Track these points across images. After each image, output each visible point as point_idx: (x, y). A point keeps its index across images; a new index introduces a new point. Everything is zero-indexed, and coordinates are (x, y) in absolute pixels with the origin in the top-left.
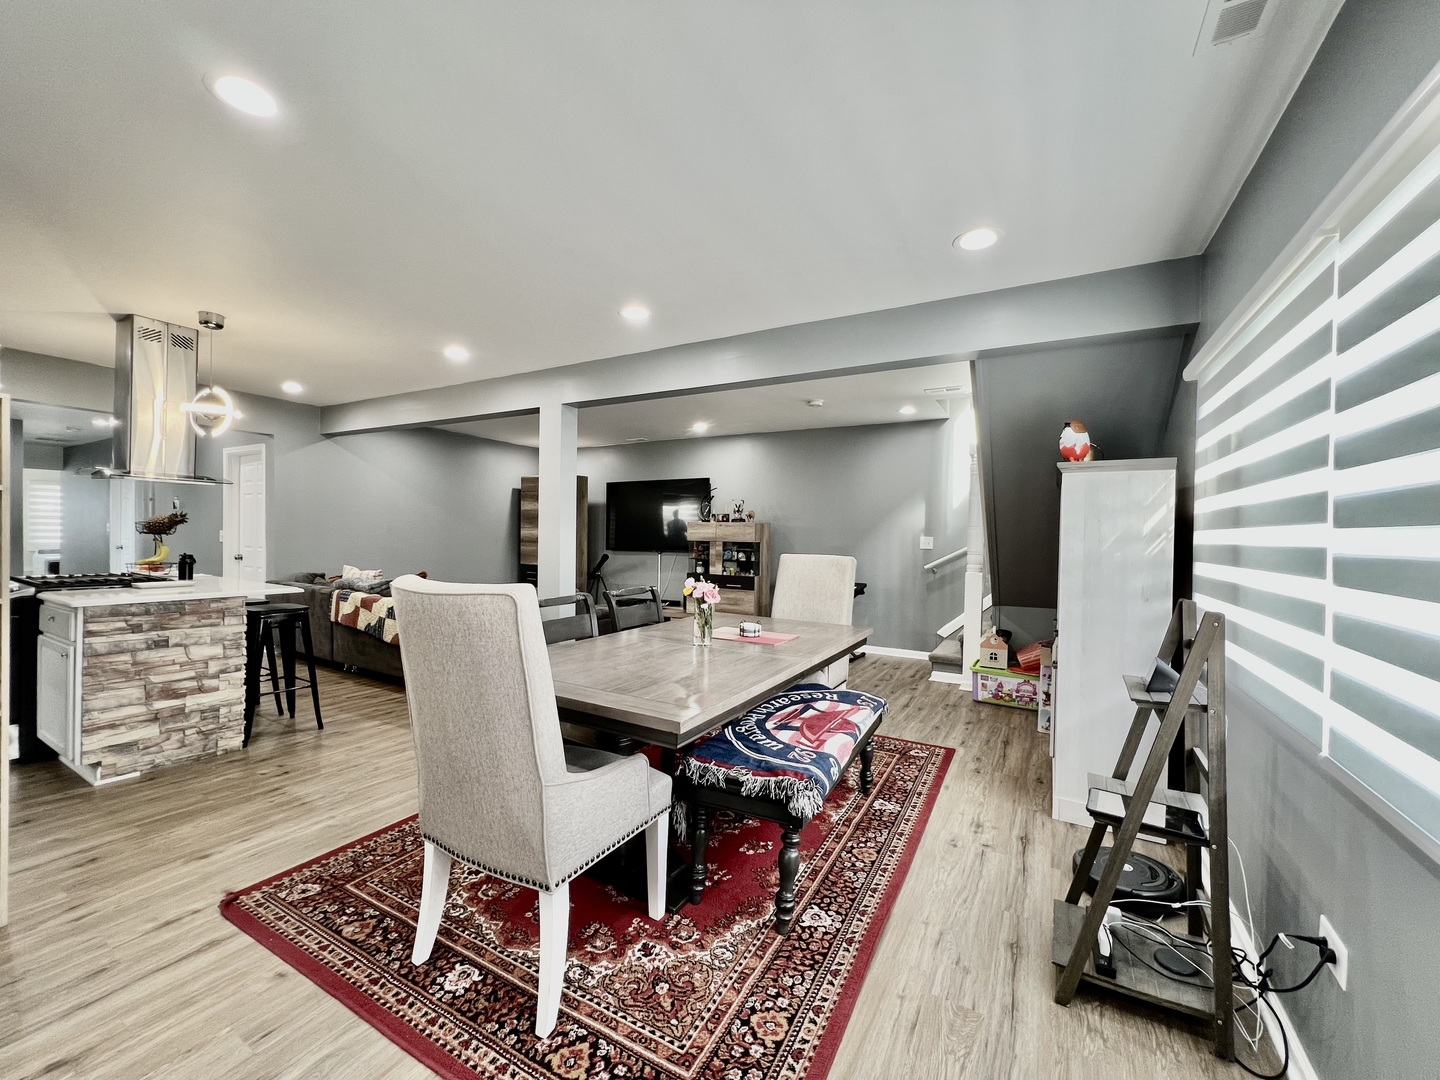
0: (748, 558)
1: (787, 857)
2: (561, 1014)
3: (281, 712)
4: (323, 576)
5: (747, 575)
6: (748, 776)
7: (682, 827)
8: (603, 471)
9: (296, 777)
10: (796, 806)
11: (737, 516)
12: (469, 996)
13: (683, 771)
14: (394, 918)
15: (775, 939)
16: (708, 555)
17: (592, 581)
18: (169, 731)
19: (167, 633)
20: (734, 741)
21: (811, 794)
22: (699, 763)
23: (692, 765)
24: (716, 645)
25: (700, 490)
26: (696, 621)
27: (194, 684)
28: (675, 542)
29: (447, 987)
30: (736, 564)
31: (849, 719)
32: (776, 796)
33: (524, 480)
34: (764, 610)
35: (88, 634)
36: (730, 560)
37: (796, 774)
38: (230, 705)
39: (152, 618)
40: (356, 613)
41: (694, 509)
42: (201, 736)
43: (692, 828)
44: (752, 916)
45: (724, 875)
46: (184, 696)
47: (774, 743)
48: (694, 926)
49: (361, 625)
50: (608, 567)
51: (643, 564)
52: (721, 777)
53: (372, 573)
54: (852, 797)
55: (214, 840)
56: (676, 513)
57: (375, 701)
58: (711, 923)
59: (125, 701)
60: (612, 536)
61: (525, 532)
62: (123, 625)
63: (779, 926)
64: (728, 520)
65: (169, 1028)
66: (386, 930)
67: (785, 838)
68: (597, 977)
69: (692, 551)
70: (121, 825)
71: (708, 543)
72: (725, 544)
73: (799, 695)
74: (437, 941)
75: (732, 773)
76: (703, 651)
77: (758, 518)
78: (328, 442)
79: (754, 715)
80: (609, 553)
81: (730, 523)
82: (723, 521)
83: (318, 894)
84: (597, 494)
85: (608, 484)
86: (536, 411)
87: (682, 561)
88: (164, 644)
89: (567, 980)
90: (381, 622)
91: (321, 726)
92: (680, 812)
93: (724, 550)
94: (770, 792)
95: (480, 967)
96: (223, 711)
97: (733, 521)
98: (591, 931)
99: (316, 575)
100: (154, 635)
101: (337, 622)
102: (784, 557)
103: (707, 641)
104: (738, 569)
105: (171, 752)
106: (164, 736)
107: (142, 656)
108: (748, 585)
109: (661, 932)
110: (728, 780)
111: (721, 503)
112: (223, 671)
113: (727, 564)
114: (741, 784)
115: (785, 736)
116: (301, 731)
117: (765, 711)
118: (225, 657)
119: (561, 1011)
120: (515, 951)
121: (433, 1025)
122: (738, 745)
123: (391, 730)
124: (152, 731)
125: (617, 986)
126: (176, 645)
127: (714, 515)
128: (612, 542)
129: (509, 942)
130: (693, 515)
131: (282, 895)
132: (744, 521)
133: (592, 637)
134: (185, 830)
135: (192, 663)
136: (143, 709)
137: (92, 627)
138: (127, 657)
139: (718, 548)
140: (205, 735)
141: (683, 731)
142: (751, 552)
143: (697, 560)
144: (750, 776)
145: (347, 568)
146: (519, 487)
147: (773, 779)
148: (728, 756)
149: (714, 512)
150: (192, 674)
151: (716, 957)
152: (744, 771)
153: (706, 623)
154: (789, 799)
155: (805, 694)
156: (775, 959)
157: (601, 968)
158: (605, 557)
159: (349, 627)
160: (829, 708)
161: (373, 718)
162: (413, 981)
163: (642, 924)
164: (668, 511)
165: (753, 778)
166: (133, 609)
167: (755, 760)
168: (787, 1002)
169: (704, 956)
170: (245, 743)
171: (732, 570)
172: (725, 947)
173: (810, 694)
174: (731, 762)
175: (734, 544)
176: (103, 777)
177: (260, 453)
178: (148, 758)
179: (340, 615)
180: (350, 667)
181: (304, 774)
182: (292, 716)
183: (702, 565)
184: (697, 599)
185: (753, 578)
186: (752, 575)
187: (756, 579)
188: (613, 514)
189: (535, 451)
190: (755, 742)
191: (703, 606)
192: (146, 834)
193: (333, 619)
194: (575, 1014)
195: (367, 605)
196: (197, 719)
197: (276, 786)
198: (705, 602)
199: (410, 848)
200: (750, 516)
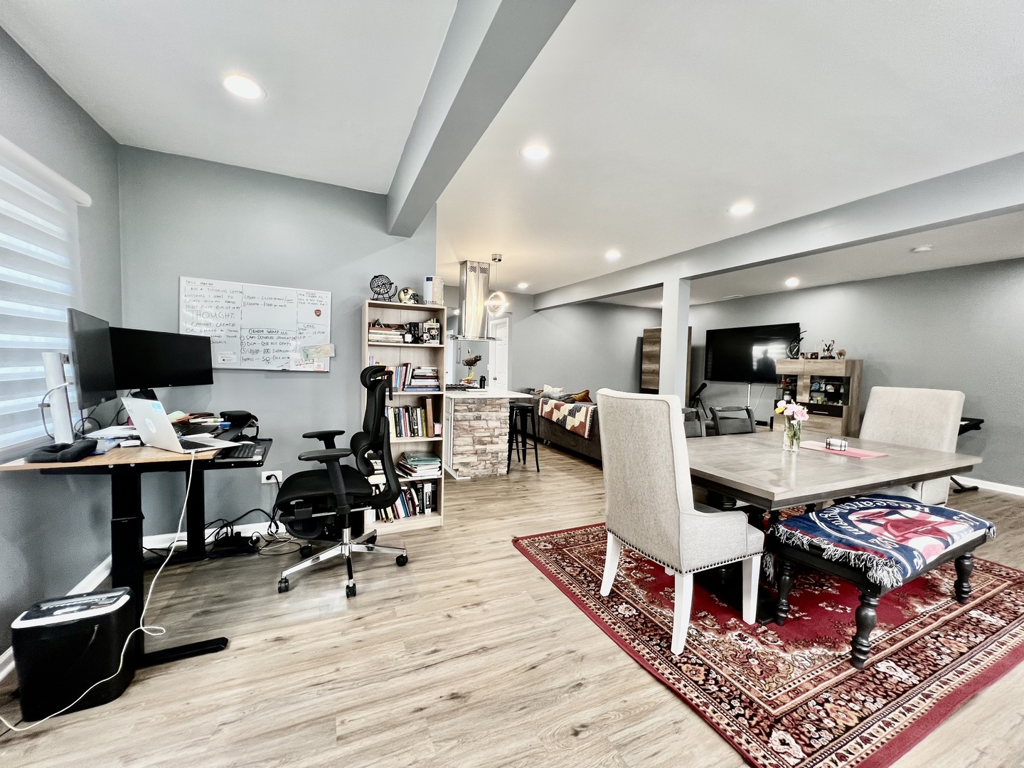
0: (837, 390)
1: (864, 613)
2: (686, 648)
3: (519, 461)
4: (534, 390)
5: (835, 404)
6: (829, 546)
7: (771, 571)
8: (704, 321)
9: (532, 493)
10: (875, 576)
11: (826, 354)
12: (631, 619)
13: (773, 532)
14: (588, 571)
15: (849, 668)
16: (796, 386)
17: (693, 402)
18: (481, 460)
19: (481, 413)
20: (817, 521)
21: (890, 570)
22: (786, 530)
23: (781, 530)
24: (803, 452)
25: (790, 333)
26: (786, 433)
27: (489, 439)
28: (766, 374)
29: (620, 611)
30: (823, 395)
31: (941, 528)
32: (855, 564)
33: (645, 331)
34: (852, 432)
35: (455, 411)
36: (818, 391)
37: (876, 553)
38: (502, 452)
39: (475, 405)
40: (551, 412)
41: (783, 348)
42: (491, 465)
43: (778, 575)
44: (830, 648)
45: (805, 616)
46: (486, 444)
47: (857, 530)
48: (778, 637)
49: (554, 419)
50: (705, 393)
51: (736, 392)
52: (805, 542)
53: (559, 389)
54: (943, 600)
55: (505, 513)
56: (765, 352)
57: (562, 462)
58: (793, 640)
59: (466, 443)
60: (709, 370)
61: (646, 366)
62: (466, 408)
63: (854, 661)
64: (817, 358)
65: (504, 583)
66: (585, 574)
67: (862, 598)
68: (708, 639)
69: (780, 382)
70: (469, 498)
71: (796, 376)
72: (813, 378)
73: (885, 502)
74: (612, 589)
75: (815, 541)
76: (790, 455)
77: (847, 357)
78: (537, 314)
79: (837, 509)
80: (707, 382)
81: (819, 360)
82: (812, 358)
83: (551, 549)
84: (700, 340)
85: (707, 331)
86: (661, 285)
87: (771, 390)
88: (478, 418)
89: (689, 633)
90: (565, 417)
91: (538, 471)
92: (770, 560)
93: (812, 383)
94: (850, 561)
95: (637, 610)
96: (500, 454)
97: (822, 358)
98: (703, 614)
99: (531, 390)
100: (476, 414)
101: (542, 416)
102: (875, 390)
103: (795, 448)
104: (826, 399)
105: (481, 471)
106: (479, 462)
107: (473, 423)
108: (836, 413)
109: (752, 631)
110: (810, 545)
111: (809, 343)
112: (500, 435)
113: (814, 394)
114: (824, 550)
115: (868, 528)
116: (530, 471)
117: (848, 508)
118: (501, 428)
119: (685, 647)
120: (656, 608)
121: (615, 625)
122: (822, 525)
123: (571, 479)
124: (473, 459)
125: (722, 648)
126: (484, 420)
127: (802, 354)
128: (709, 375)
129: (652, 602)
130: (783, 354)
131: (537, 545)
132: (834, 358)
133: (701, 436)
134: (491, 506)
135: (488, 429)
136: (471, 448)
137: (457, 408)
138: (467, 423)
139: (805, 381)
140: (493, 464)
141: (776, 499)
142: (840, 386)
143: (785, 390)
144: (831, 546)
145: (546, 386)
146: (642, 336)
147: (853, 552)
148: (812, 529)
149: (802, 351)
150: (489, 434)
151: (797, 660)
152: (826, 542)
153: (795, 435)
154: (868, 569)
155: (893, 502)
156: (849, 680)
157: (710, 636)
158: (704, 386)
159: (548, 420)
160: (917, 517)
161: (563, 471)
162: (602, 602)
163: (738, 623)
164: (758, 351)
165: (835, 548)
166: (470, 401)
167: (836, 537)
168: (859, 708)
169: (788, 657)
170: (508, 472)
171: (819, 399)
172: (804, 657)
173: (897, 503)
174: (814, 534)
175: (821, 377)
176: (459, 476)
177: (506, 322)
178: (473, 471)
179: (544, 412)
180: (547, 442)
181: (535, 492)
182: (525, 463)
183: (789, 394)
184: (788, 417)
185: (842, 407)
186: (840, 404)
187: (845, 407)
188: (710, 353)
189: (659, 311)
190: (837, 526)
191: (792, 422)
192: (479, 504)
193: (540, 414)
194: (694, 651)
195: (557, 407)
196: (490, 457)
197: (524, 495)
198: (793, 419)
199: (591, 541)
200: (841, 354)
